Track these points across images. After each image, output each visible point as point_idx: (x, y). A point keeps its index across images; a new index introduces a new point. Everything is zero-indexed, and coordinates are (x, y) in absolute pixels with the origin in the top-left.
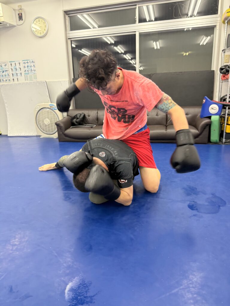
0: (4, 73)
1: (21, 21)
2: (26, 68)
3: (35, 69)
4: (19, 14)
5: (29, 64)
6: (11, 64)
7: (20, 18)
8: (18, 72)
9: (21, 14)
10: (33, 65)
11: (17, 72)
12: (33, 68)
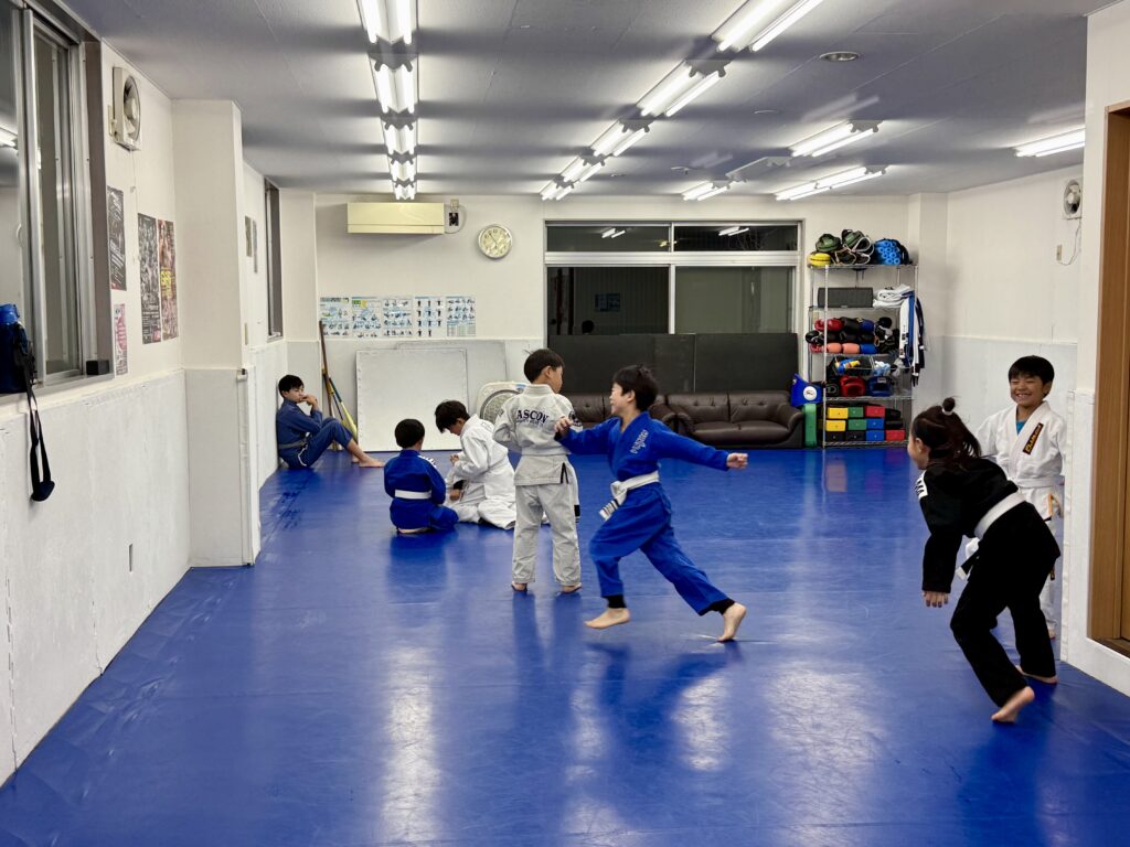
0: (400, 319)
1: (454, 226)
2: (453, 313)
3: (473, 314)
4: (451, 214)
5: (461, 305)
6: (419, 303)
7: (454, 220)
8: (434, 318)
9: (457, 214)
10: (468, 307)
11: (431, 318)
12: (468, 313)
